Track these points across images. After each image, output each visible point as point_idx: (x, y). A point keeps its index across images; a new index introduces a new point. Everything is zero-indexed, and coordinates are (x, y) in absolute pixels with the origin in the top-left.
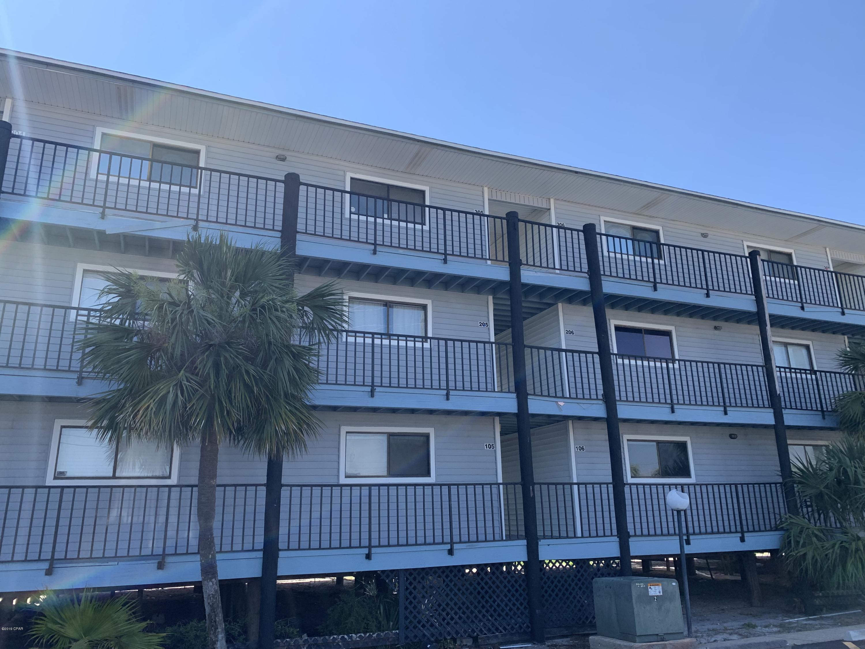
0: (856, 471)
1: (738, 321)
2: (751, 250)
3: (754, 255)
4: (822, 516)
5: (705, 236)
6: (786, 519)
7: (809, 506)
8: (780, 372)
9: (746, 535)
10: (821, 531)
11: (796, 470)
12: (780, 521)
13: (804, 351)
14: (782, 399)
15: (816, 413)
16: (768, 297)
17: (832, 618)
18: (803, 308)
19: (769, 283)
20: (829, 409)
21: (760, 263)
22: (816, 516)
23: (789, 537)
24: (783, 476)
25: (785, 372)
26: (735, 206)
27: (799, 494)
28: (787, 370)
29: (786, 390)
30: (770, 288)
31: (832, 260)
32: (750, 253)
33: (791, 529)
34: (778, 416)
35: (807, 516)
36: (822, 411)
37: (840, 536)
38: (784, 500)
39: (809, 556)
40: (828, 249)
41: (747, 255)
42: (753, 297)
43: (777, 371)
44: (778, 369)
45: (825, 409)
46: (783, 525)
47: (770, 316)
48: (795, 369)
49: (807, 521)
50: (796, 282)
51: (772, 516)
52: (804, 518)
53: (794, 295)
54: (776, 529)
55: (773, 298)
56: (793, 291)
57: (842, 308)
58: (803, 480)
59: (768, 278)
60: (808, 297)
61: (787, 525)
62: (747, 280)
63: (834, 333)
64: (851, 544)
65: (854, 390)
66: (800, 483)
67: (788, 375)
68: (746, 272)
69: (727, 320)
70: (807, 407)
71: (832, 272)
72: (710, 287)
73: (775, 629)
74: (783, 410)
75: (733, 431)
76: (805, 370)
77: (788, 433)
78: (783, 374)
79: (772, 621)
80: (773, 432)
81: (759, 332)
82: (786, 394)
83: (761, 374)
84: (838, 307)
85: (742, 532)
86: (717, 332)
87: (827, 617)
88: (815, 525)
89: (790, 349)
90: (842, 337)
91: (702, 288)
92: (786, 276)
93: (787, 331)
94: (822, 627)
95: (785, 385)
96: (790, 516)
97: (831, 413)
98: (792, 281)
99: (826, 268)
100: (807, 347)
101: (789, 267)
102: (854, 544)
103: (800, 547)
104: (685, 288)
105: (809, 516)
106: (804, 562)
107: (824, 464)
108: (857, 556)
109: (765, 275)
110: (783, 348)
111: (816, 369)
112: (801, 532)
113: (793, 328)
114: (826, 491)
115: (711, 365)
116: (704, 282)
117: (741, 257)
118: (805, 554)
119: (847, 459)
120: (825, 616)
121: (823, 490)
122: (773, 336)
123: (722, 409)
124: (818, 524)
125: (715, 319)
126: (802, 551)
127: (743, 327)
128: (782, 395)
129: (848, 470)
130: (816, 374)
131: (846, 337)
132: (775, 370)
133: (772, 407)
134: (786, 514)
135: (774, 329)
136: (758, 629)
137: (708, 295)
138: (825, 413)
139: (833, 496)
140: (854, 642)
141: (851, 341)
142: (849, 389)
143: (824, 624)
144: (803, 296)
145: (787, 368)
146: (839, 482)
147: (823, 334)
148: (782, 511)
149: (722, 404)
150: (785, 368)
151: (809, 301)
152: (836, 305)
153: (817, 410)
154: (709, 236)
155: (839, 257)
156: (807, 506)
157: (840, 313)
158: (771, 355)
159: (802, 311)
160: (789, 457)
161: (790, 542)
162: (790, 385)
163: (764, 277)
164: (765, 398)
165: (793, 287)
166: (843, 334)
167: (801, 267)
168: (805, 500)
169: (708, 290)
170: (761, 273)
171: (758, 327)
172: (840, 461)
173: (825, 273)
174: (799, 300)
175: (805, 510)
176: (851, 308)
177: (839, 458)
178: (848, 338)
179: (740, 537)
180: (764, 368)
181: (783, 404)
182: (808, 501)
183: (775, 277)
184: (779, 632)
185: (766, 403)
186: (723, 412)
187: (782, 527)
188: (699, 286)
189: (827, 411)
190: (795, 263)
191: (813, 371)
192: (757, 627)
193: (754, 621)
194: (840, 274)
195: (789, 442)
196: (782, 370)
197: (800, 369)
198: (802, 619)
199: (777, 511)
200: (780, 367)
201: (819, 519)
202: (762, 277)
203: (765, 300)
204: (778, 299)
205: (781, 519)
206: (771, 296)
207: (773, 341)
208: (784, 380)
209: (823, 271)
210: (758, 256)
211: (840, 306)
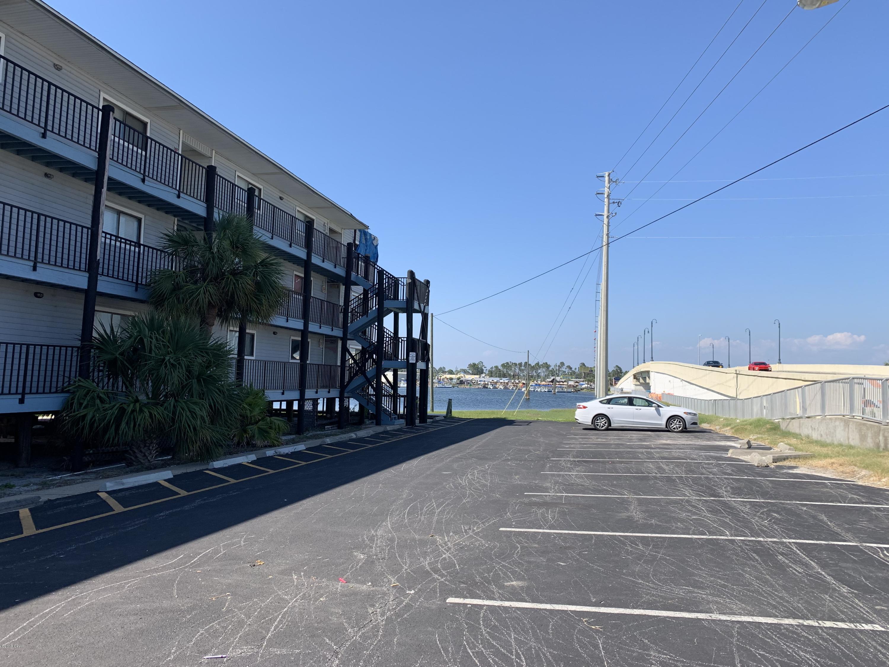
0: (151, 342)
1: (74, 175)
2: (106, 104)
3: (108, 109)
4: (111, 380)
5: (58, 68)
6: (75, 382)
7: (102, 371)
8: (105, 238)
9: (26, 396)
10: (107, 394)
11: (97, 336)
12: (67, 383)
13: (136, 224)
14: (101, 265)
15: (130, 284)
16: (112, 159)
17: (94, 472)
18: (143, 181)
19: (116, 145)
20: (144, 283)
21: (112, 121)
22: (106, 380)
23: (73, 399)
24: (83, 340)
25: (111, 239)
26: (100, 49)
27: (94, 359)
28: (113, 238)
29: (107, 257)
30: (116, 150)
31: (182, 143)
32: (103, 106)
33: (78, 391)
34: (93, 281)
35: (96, 380)
36: (137, 283)
37: (122, 399)
38: (77, 364)
39: (89, 417)
40: (181, 132)
41: (101, 108)
42: (96, 155)
43: (102, 237)
44: (104, 235)
45: (139, 282)
46: (70, 388)
47: (109, 179)
48: (121, 238)
49: (95, 384)
50: (144, 153)
51: (61, 379)
52: (93, 381)
53: (138, 165)
54: (62, 391)
55: (117, 161)
56: (139, 161)
57: (179, 191)
58: (102, 346)
59: (117, 139)
60: (151, 171)
61: (74, 388)
62: (94, 134)
63: (167, 213)
64: (128, 406)
65: (170, 268)
66: (98, 348)
67: (113, 242)
68: (95, 124)
69: (61, 170)
70: (123, 277)
71: (179, 154)
72: (50, 128)
73: (35, 487)
74: (99, 276)
75: (40, 289)
76: (131, 241)
77: (98, 299)
78: (108, 241)
79: (33, 480)
80: (83, 296)
81: (93, 192)
82: (106, 262)
83: (85, 236)
84: (176, 189)
85: (23, 394)
86: (46, 180)
87: (91, 472)
88: (103, 389)
89: (123, 219)
90: (173, 218)
91: (39, 125)
92: (136, 143)
93: (123, 200)
94: (83, 481)
95: (107, 252)
96: (79, 380)
97: (143, 287)
98: (140, 151)
99: (175, 149)
100: (139, 220)
101: (141, 136)
102: (132, 405)
103: (82, 408)
104: (17, 117)
105: (98, 380)
106: (82, 422)
107: (125, 332)
108: (132, 417)
109: (114, 136)
110: (116, 216)
111: (142, 242)
112: (87, 393)
113: (130, 198)
114: (120, 357)
115: (29, 214)
116: (43, 119)
117: (93, 107)
118: (84, 417)
119: (147, 329)
120: (89, 471)
121: (118, 356)
122: (106, 200)
123: (32, 264)
124: (106, 388)
125: (48, 165)
126: (83, 412)
127: (78, 183)
128: (101, 261)
129: (145, 340)
130: (139, 248)
131: (176, 219)
132: (101, 235)
133: (88, 272)
134: (76, 377)
135: (111, 194)
136: (15, 489)
137: (44, 136)
138: (139, 286)
139: (125, 362)
140: (107, 492)
141: (180, 224)
142: (166, 267)
143: (86, 479)
144: (147, 169)
145: (114, 236)
146: (135, 350)
147: (157, 211)
148: (73, 374)
149: (32, 258)
150: (111, 235)
151: (151, 176)
152: (174, 187)
153: (132, 282)
154: (63, 70)
155: (203, 151)
156: (99, 371)
157: (176, 196)
158: (100, 219)
159: (142, 184)
160: (93, 323)
161: (72, 404)
162: (112, 253)
163: (113, 136)
164: (83, 261)
165: (139, 156)
166: (175, 216)
167: (152, 140)
168: (99, 364)
169: (45, 129)
170: (111, 132)
171: (94, 187)
172: (140, 332)
173: (173, 153)
174: (142, 172)
175: (96, 374)
176: (186, 194)
177: (140, 328)
178: (178, 220)
179: (20, 399)
180: (90, 231)
181: (100, 270)
182: (101, 366)
183: (124, 141)
184: (38, 489)
185: (83, 266)
186: (32, 268)
187: (69, 390)
188: (36, 121)
189: (141, 284)
190: (148, 135)
191: (138, 244)
192: (15, 487)
193: (12, 481)
194: (186, 158)
195: (97, 308)
196: (108, 236)
197: (126, 240)
198: (66, 476)
199: (67, 374)
200: (106, 233)
201: (108, 383)
202: (111, 137)
203: (108, 161)
204: (122, 164)
205: (69, 381)
206: (115, 159)
207: (106, 206)
208: (107, 247)
209: (171, 150)
210: (111, 113)
211: (178, 188)
